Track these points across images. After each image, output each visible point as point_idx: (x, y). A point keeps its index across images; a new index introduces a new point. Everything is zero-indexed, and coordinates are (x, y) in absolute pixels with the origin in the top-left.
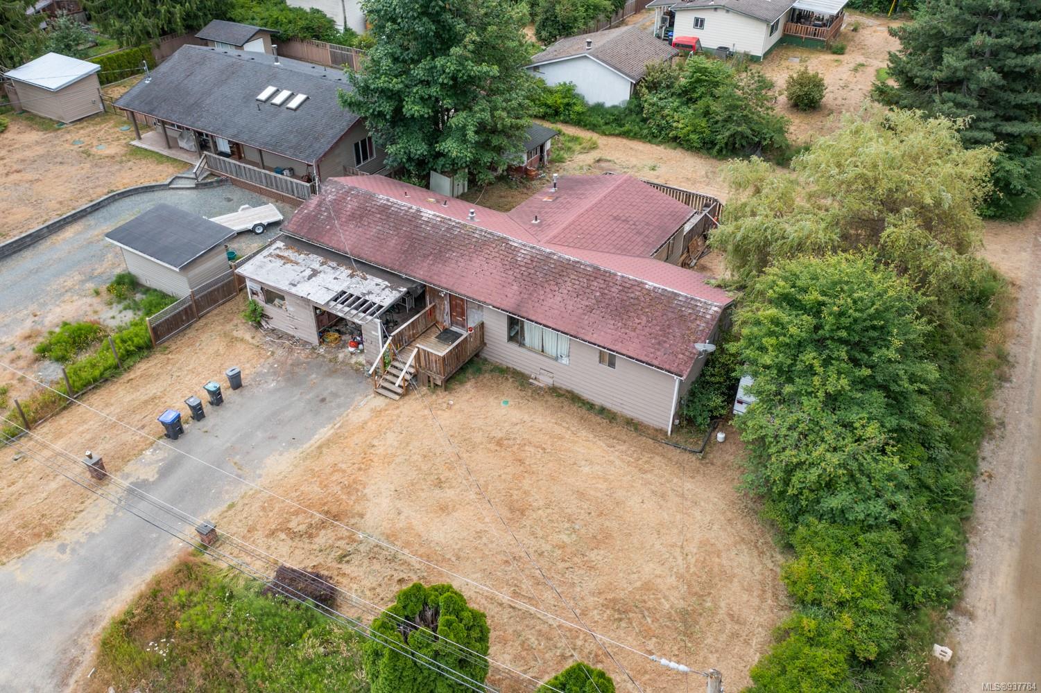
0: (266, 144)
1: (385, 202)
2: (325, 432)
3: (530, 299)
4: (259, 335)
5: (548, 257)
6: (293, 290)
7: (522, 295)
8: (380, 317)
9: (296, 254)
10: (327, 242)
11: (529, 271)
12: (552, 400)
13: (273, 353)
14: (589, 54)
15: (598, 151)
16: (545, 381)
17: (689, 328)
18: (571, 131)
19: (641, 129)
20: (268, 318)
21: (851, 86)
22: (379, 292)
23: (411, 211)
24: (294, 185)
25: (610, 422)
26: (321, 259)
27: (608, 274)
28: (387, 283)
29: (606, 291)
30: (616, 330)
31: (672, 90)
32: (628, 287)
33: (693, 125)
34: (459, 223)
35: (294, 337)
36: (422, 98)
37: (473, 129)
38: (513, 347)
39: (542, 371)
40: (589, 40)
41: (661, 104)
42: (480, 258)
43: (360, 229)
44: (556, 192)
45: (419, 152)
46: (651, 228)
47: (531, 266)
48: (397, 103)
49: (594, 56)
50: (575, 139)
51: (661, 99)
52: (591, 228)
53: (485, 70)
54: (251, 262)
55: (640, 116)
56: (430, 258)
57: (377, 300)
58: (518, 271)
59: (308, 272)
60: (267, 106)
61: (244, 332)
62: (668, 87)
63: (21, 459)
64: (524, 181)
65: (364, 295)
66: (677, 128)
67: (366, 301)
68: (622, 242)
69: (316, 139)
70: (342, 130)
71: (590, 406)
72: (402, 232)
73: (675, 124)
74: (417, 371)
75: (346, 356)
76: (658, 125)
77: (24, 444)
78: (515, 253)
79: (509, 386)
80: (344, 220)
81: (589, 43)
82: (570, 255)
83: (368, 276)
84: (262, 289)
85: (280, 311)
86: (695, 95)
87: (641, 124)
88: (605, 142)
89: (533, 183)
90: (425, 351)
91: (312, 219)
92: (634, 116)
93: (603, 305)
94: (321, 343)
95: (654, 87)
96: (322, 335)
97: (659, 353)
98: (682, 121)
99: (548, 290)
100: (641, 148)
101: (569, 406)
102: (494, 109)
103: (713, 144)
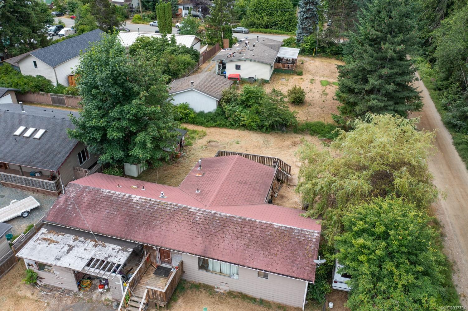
0: (23, 162)
1: (108, 194)
3: (210, 245)
4: (36, 291)
5: (214, 215)
6: (59, 263)
7: (205, 242)
8: (120, 272)
9: (56, 236)
10: (76, 225)
11: (205, 226)
12: (231, 301)
13: (48, 303)
14: (194, 88)
15: (207, 136)
16: (224, 288)
17: (306, 250)
18: (191, 127)
19: (226, 122)
20: (41, 278)
21: (313, 90)
22: (115, 254)
23: (125, 197)
24: (44, 183)
25: (269, 309)
26: (73, 237)
27: (251, 222)
28: (119, 247)
29: (253, 233)
30: (266, 257)
31: (237, 102)
32: (265, 228)
33: (251, 118)
34: (156, 201)
35: (60, 288)
36: (118, 128)
37: (150, 141)
38: (203, 272)
39: (221, 283)
40: (192, 82)
41: (234, 109)
42: (174, 222)
43: (96, 214)
44: (201, 170)
45: (119, 157)
46: (259, 185)
47: (206, 223)
48: (103, 132)
49: (196, 89)
50: (194, 132)
51: (233, 107)
52: (230, 192)
53: (153, 110)
54: (26, 246)
55: (224, 116)
56: (144, 226)
57: (115, 261)
58: (199, 227)
59: (66, 248)
60: (21, 138)
61: (26, 291)
62: (235, 101)
64: (175, 159)
65: (106, 258)
66: (243, 121)
67: (108, 263)
68: (248, 197)
69: (55, 155)
70: (71, 149)
71: (253, 300)
72: (122, 212)
73: (242, 119)
74: (148, 301)
75: (98, 296)
76: (234, 120)
78: (194, 216)
79: (203, 295)
80: (84, 209)
81: (192, 83)
82: (226, 212)
83: (106, 244)
84: (35, 263)
85: (49, 274)
86: (249, 104)
87: (225, 120)
88: (209, 131)
89: (180, 159)
90: (152, 290)
91: (62, 211)
92: (221, 117)
93: (254, 242)
94: (79, 290)
95: (228, 101)
96: (79, 284)
97: (294, 268)
98: (245, 117)
99: (219, 237)
100: (227, 132)
101: (242, 303)
102: (159, 128)
103: (263, 126)
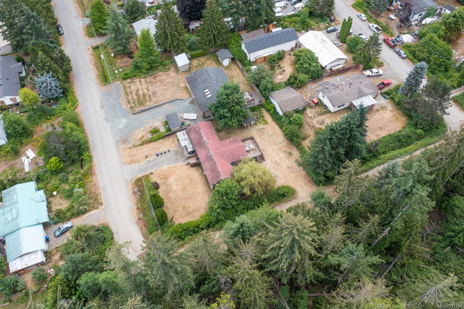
0: (200, 104)
1: (201, 132)
2: (173, 165)
4: (178, 143)
5: (212, 156)
9: (186, 134)
10: (190, 135)
12: (203, 177)
13: (177, 147)
15: (266, 125)
17: (216, 179)
19: (279, 124)
23: (203, 136)
26: (188, 137)
27: (216, 164)
28: (192, 147)
34: (207, 143)
42: (205, 151)
43: (195, 135)
44: (232, 140)
46: (236, 157)
47: (209, 157)
52: (225, 153)
54: (180, 132)
56: (199, 147)
57: (189, 150)
59: (185, 139)
60: (205, 94)
61: (176, 141)
63: (140, 149)
65: (188, 147)
68: (228, 158)
72: (199, 139)
73: (284, 127)
77: (142, 147)
78: (209, 153)
80: (194, 132)
81: (280, 99)
82: (214, 158)
83: (191, 144)
88: (272, 123)
89: (245, 129)
90: (189, 161)
91: (191, 129)
92: (280, 120)
95: (286, 116)
97: (211, 180)
99: (208, 162)
100: (276, 128)
101: (205, 179)
